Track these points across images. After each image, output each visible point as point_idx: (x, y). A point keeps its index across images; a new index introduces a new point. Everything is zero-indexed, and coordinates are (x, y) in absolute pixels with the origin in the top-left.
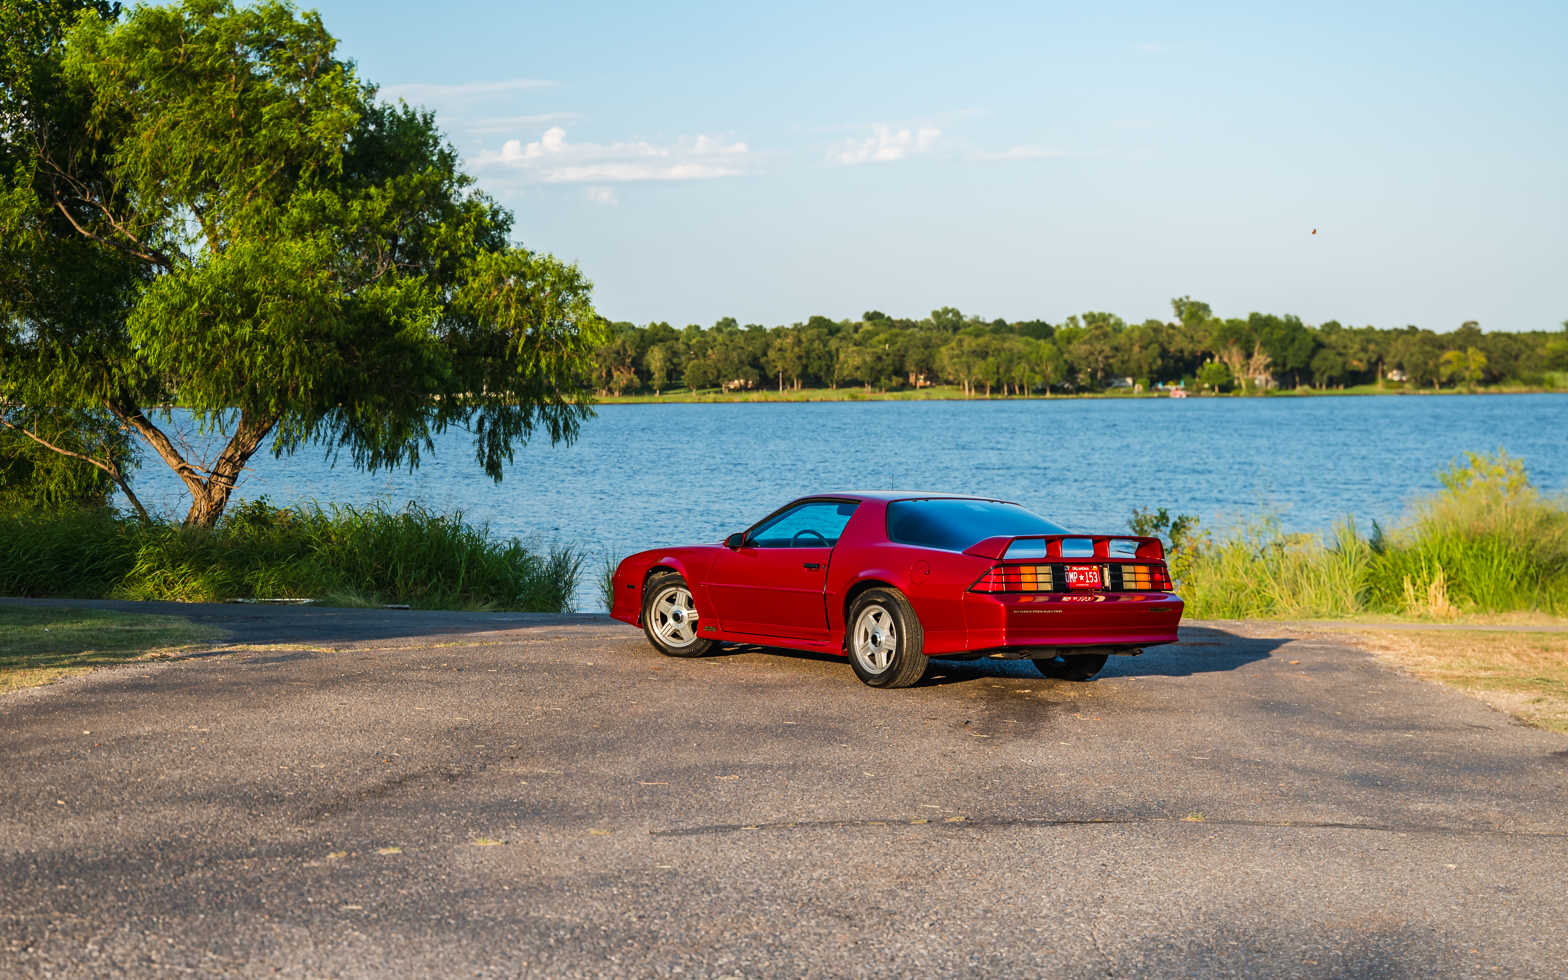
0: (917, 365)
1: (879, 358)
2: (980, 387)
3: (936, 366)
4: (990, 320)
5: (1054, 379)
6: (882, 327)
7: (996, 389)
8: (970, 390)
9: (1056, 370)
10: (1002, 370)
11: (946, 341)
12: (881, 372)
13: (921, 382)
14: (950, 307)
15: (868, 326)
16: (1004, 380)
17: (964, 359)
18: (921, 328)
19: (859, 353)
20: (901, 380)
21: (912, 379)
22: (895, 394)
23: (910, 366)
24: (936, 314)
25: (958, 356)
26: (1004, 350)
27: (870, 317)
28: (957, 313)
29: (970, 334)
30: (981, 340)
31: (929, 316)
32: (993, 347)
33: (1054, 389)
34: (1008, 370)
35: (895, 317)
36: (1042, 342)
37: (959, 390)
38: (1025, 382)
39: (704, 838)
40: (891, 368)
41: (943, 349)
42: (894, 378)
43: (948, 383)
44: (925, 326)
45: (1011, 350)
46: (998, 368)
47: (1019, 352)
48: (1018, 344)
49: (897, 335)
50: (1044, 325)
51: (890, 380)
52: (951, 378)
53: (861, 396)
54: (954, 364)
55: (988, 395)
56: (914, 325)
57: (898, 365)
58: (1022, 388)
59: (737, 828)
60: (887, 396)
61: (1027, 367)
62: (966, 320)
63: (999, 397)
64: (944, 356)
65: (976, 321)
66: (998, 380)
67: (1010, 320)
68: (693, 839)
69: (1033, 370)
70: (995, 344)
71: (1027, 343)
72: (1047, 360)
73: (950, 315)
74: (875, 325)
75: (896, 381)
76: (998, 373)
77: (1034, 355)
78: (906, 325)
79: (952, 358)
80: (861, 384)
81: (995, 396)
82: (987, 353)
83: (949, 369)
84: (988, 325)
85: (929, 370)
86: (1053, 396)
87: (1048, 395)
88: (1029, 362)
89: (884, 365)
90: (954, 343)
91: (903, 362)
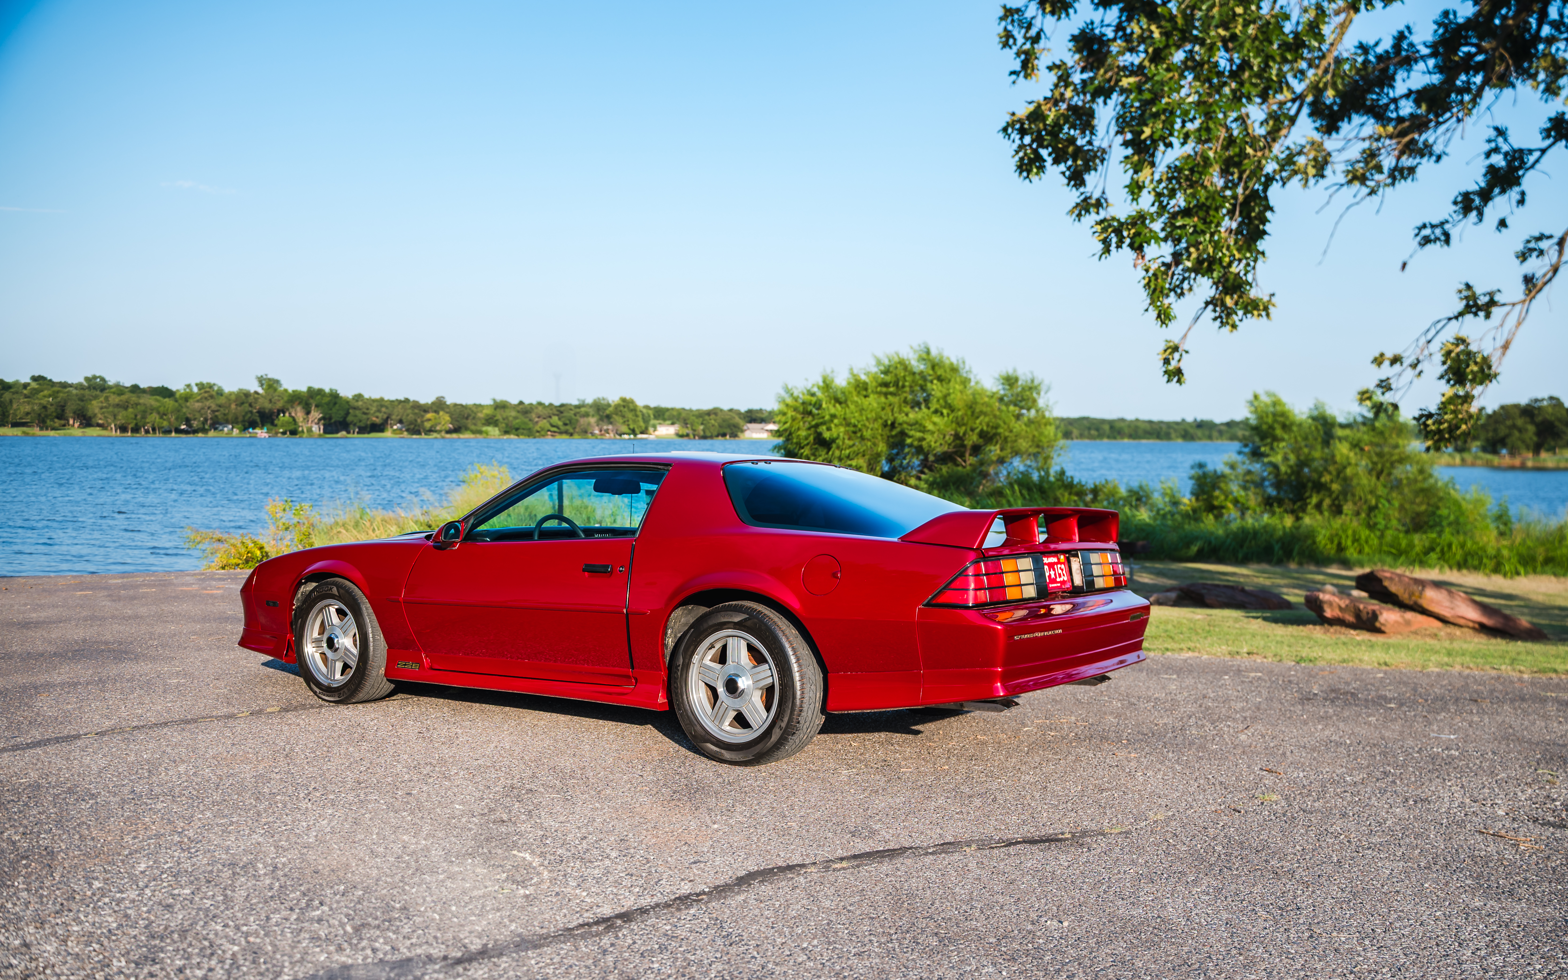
0: (74, 413)
1: (45, 407)
2: (123, 429)
3: (90, 414)
4: (128, 384)
5: (176, 424)
6: (45, 386)
7: (136, 430)
8: (116, 430)
9: (177, 418)
10: (139, 417)
11: (96, 397)
12: (46, 417)
13: (77, 424)
14: (98, 375)
15: (34, 385)
16: (141, 424)
17: (111, 409)
18: (76, 388)
19: (28, 403)
20: (63, 422)
21: (71, 422)
22: (58, 432)
23: (69, 413)
24: (87, 379)
25: (106, 407)
26: (139, 404)
27: (35, 379)
28: (103, 379)
29: (114, 393)
30: (124, 397)
31: (82, 380)
32: (131, 402)
33: (178, 431)
34: (144, 417)
35: (56, 379)
36: (167, 400)
37: (107, 430)
38: (156, 425)
39: (50, 749)
40: (54, 414)
41: (94, 402)
42: (56, 420)
43: (99, 425)
44: (79, 387)
45: (145, 404)
46: (136, 416)
47: (151, 406)
48: (151, 401)
49: (58, 392)
50: (167, 389)
51: (54, 422)
52: (101, 422)
53: (31, 433)
54: (103, 413)
55: (129, 434)
56: (71, 386)
57: (60, 412)
58: (154, 430)
59: (78, 737)
60: (52, 433)
61: (158, 417)
62: (110, 383)
63: (138, 435)
64: (94, 407)
65: (117, 385)
66: (137, 424)
67: (143, 385)
68: (39, 750)
69: (161, 418)
70: (135, 399)
71: (157, 401)
72: (172, 412)
73: (98, 380)
74: (40, 384)
75: (57, 423)
76: (136, 419)
77: (162, 408)
78: (64, 385)
79: (102, 408)
80: (31, 425)
81: (135, 435)
82: (128, 406)
83: (99, 416)
84: (127, 388)
85: (84, 417)
86: (177, 435)
87: (173, 434)
88: (159, 413)
89: (49, 412)
90: (102, 399)
91: (63, 411)
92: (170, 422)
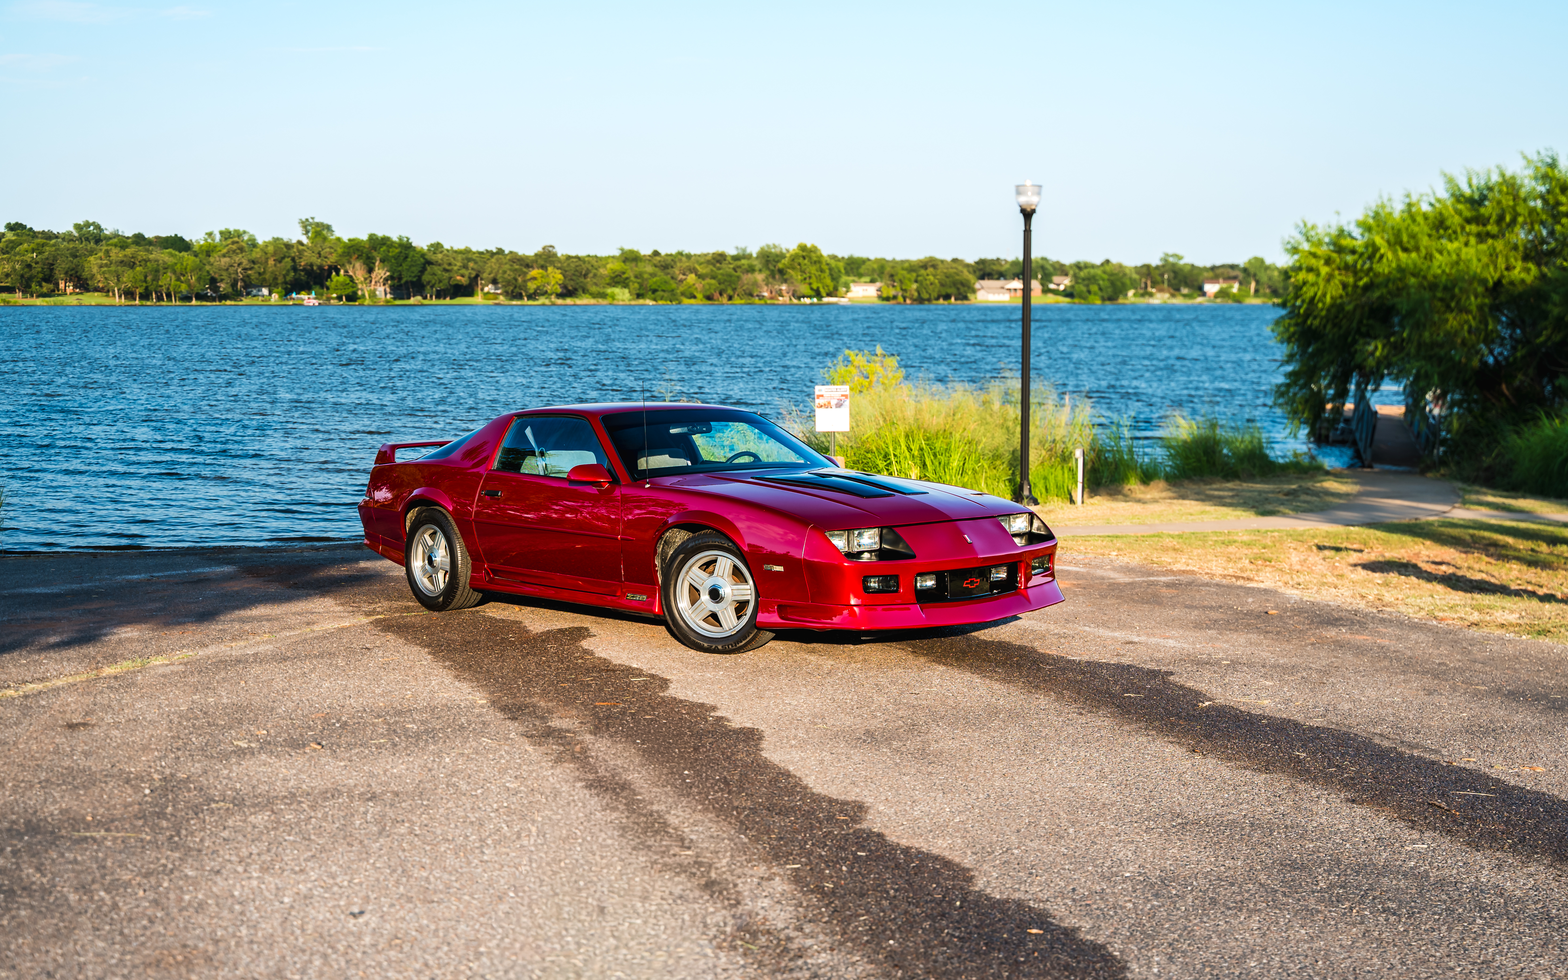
0: (66, 273)
1: (29, 266)
2: (129, 294)
3: (85, 274)
4: (129, 233)
5: (198, 288)
6: (24, 238)
7: (145, 296)
8: (120, 297)
9: (199, 279)
10: (149, 279)
11: (92, 252)
12: (30, 279)
13: (70, 289)
14: (91, 221)
15: (10, 236)
16: (151, 288)
17: (113, 268)
18: (63, 239)
19: (8, 260)
20: (51, 286)
21: (62, 285)
22: (47, 299)
23: (59, 274)
24: (78, 227)
25: (106, 265)
26: (149, 260)
27: (11, 227)
28: (98, 227)
29: (116, 246)
30: (129, 251)
31: (71, 229)
32: (140, 258)
33: (199, 297)
34: (156, 279)
35: (37, 229)
36: (184, 254)
37: (107, 296)
38: (171, 289)
40: (41, 275)
41: (91, 259)
42: (44, 284)
43: (97, 290)
44: (67, 238)
45: (157, 261)
46: (146, 277)
47: (165, 263)
48: (164, 256)
49: (43, 246)
50: (181, 239)
51: (41, 286)
52: (101, 285)
53: (13, 300)
54: (104, 273)
55: (137, 302)
56: (56, 237)
57: (47, 272)
58: (169, 296)
60: (39, 301)
61: (174, 278)
62: (106, 232)
63: (149, 303)
64: (93, 265)
65: (116, 235)
66: (146, 288)
67: (149, 234)
69: (178, 279)
70: (142, 254)
71: (171, 255)
72: (192, 271)
73: (92, 228)
74: (17, 235)
75: (46, 287)
76: (145, 281)
77: (179, 266)
78: (48, 236)
79: (101, 267)
80: (10, 290)
81: (144, 303)
82: (134, 263)
83: (99, 277)
84: (128, 238)
85: (79, 278)
86: (199, 303)
87: (194, 302)
88: (174, 272)
89: (34, 272)
90: (101, 254)
91: (52, 270)
92: (189, 285)
